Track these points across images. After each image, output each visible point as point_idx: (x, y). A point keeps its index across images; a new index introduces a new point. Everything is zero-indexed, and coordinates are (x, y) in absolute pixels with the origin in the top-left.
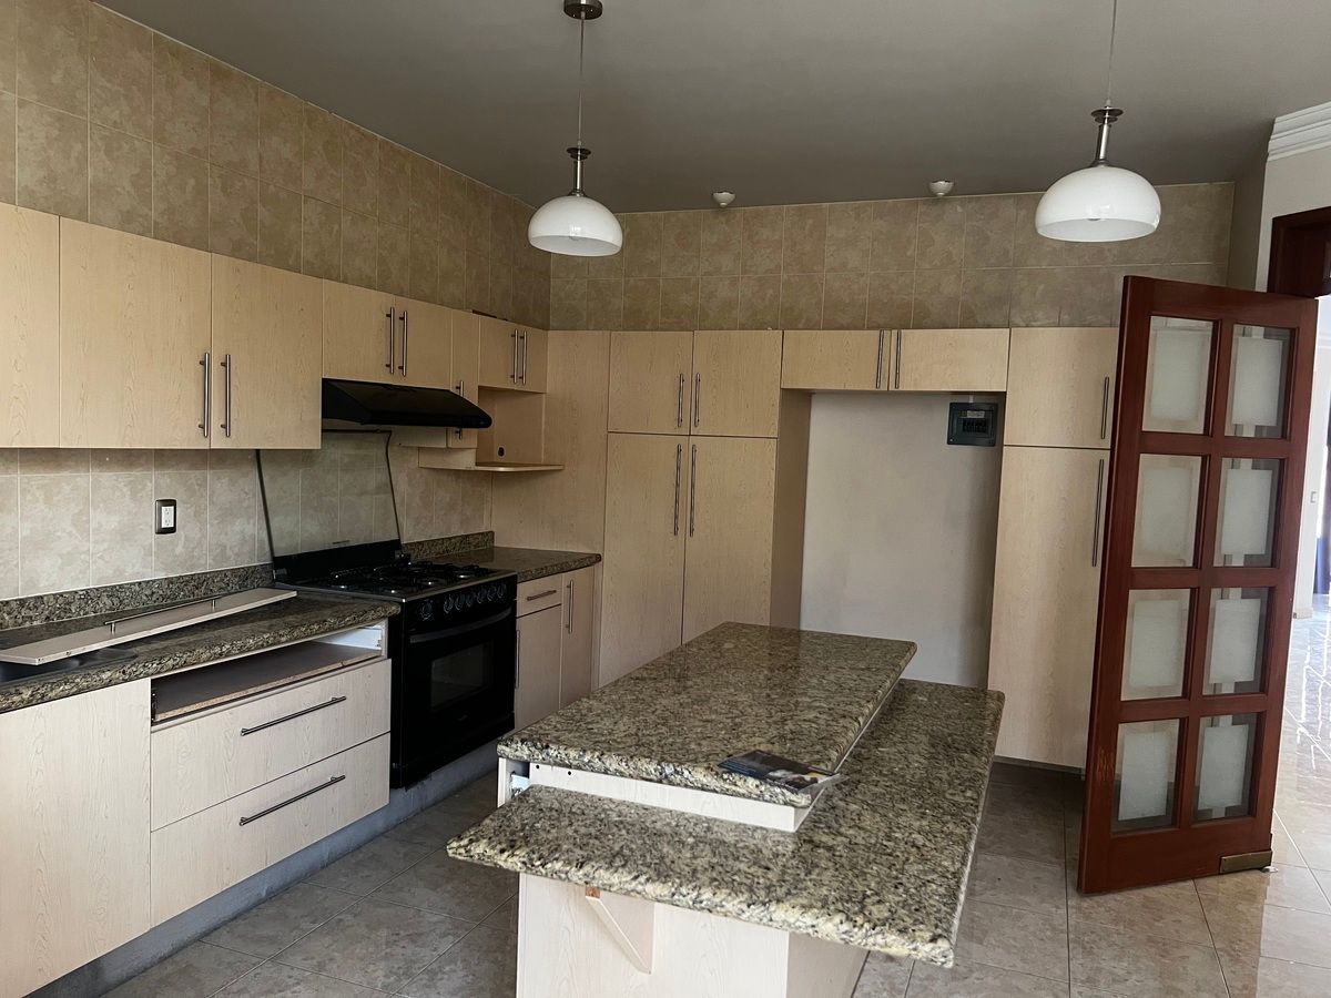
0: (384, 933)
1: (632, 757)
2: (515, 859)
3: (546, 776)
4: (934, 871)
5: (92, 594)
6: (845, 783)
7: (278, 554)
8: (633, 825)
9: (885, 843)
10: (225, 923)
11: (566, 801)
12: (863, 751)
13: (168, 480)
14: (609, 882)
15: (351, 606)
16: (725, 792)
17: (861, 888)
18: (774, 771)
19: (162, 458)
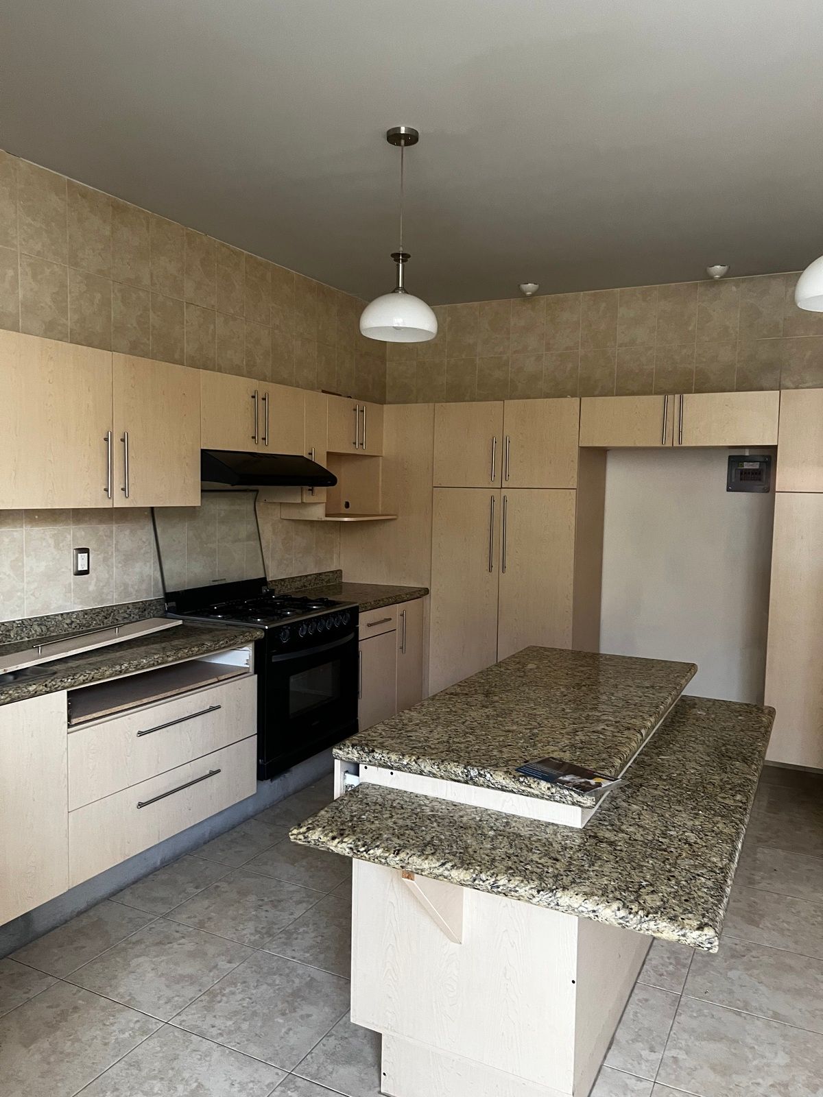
0: (252, 898)
1: (442, 761)
2: (344, 845)
3: (372, 775)
4: (703, 866)
5: (26, 623)
6: (628, 786)
7: (169, 590)
8: (443, 819)
9: (661, 839)
10: (128, 886)
11: (389, 797)
12: (646, 758)
13: (83, 533)
14: (421, 868)
15: (224, 632)
16: (522, 793)
17: (637, 879)
18: (564, 775)
19: (78, 515)
